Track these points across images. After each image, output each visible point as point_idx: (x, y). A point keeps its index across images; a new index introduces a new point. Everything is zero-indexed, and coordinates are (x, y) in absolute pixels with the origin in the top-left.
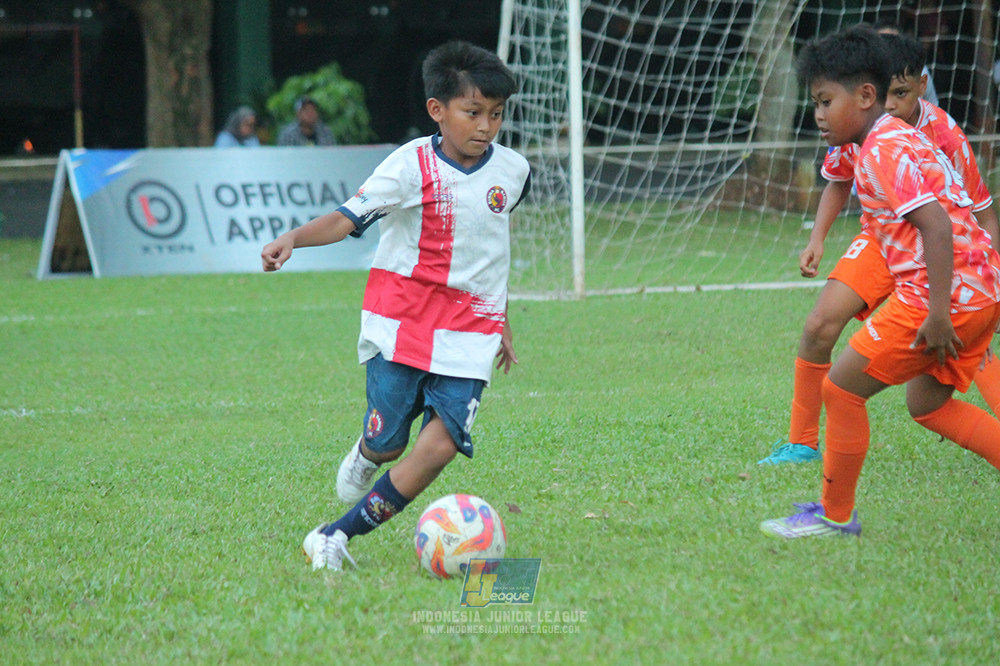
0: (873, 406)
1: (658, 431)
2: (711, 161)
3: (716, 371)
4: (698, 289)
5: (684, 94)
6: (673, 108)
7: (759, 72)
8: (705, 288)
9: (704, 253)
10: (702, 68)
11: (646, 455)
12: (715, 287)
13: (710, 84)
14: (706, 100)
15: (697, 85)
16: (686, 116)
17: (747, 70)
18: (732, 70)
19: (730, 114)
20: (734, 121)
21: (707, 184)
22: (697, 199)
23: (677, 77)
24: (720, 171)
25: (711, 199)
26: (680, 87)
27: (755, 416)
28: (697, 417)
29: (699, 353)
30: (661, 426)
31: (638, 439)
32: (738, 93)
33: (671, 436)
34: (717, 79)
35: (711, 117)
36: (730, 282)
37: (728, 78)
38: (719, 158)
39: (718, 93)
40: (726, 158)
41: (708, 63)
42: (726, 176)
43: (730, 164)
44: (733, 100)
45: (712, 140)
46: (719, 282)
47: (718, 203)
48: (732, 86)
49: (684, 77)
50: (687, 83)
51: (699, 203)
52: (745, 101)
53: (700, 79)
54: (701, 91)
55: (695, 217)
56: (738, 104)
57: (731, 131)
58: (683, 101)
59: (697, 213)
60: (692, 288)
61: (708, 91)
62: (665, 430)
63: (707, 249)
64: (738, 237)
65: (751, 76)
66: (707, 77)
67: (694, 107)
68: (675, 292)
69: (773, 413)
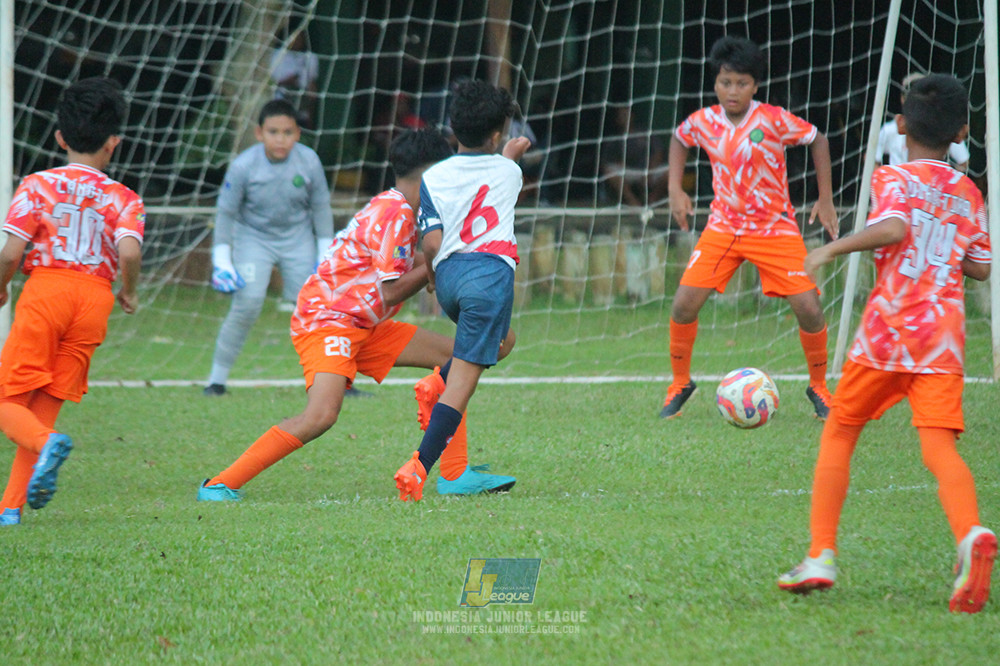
0: (352, 541)
1: (90, 567)
2: (171, 230)
3: (166, 489)
4: (149, 384)
5: (141, 147)
6: (127, 166)
7: (232, 125)
8: (157, 384)
9: (158, 339)
10: (163, 117)
11: (73, 597)
12: (169, 383)
13: (173, 138)
14: (167, 156)
15: (158, 138)
16: (143, 175)
17: (218, 123)
18: (199, 121)
19: (194, 174)
20: (200, 182)
21: (165, 258)
22: (152, 275)
23: (132, 128)
24: (181, 244)
25: (169, 276)
26: (137, 140)
27: (210, 550)
28: (139, 549)
29: (146, 466)
30: (94, 560)
31: (65, 576)
32: (206, 149)
33: (106, 573)
34: (182, 131)
35: (173, 177)
36: (186, 378)
37: (194, 131)
38: (181, 228)
39: (182, 148)
40: (189, 228)
41: (171, 112)
42: (189, 249)
43: (194, 234)
44: (199, 157)
45: (172, 204)
46: (173, 377)
47: (177, 280)
48: (200, 141)
49: (141, 128)
50: (145, 136)
51: (155, 280)
52: (215, 160)
53: (160, 130)
54: (163, 145)
55: (149, 296)
56: (206, 164)
57: (196, 195)
58: (139, 158)
59: (151, 292)
60: (141, 384)
61: (170, 145)
62: (99, 565)
63: (161, 334)
64: (198, 322)
65: (222, 130)
66: (169, 130)
67: (153, 165)
68: (122, 387)
69: (231, 546)
